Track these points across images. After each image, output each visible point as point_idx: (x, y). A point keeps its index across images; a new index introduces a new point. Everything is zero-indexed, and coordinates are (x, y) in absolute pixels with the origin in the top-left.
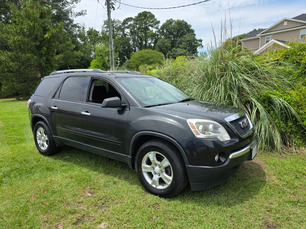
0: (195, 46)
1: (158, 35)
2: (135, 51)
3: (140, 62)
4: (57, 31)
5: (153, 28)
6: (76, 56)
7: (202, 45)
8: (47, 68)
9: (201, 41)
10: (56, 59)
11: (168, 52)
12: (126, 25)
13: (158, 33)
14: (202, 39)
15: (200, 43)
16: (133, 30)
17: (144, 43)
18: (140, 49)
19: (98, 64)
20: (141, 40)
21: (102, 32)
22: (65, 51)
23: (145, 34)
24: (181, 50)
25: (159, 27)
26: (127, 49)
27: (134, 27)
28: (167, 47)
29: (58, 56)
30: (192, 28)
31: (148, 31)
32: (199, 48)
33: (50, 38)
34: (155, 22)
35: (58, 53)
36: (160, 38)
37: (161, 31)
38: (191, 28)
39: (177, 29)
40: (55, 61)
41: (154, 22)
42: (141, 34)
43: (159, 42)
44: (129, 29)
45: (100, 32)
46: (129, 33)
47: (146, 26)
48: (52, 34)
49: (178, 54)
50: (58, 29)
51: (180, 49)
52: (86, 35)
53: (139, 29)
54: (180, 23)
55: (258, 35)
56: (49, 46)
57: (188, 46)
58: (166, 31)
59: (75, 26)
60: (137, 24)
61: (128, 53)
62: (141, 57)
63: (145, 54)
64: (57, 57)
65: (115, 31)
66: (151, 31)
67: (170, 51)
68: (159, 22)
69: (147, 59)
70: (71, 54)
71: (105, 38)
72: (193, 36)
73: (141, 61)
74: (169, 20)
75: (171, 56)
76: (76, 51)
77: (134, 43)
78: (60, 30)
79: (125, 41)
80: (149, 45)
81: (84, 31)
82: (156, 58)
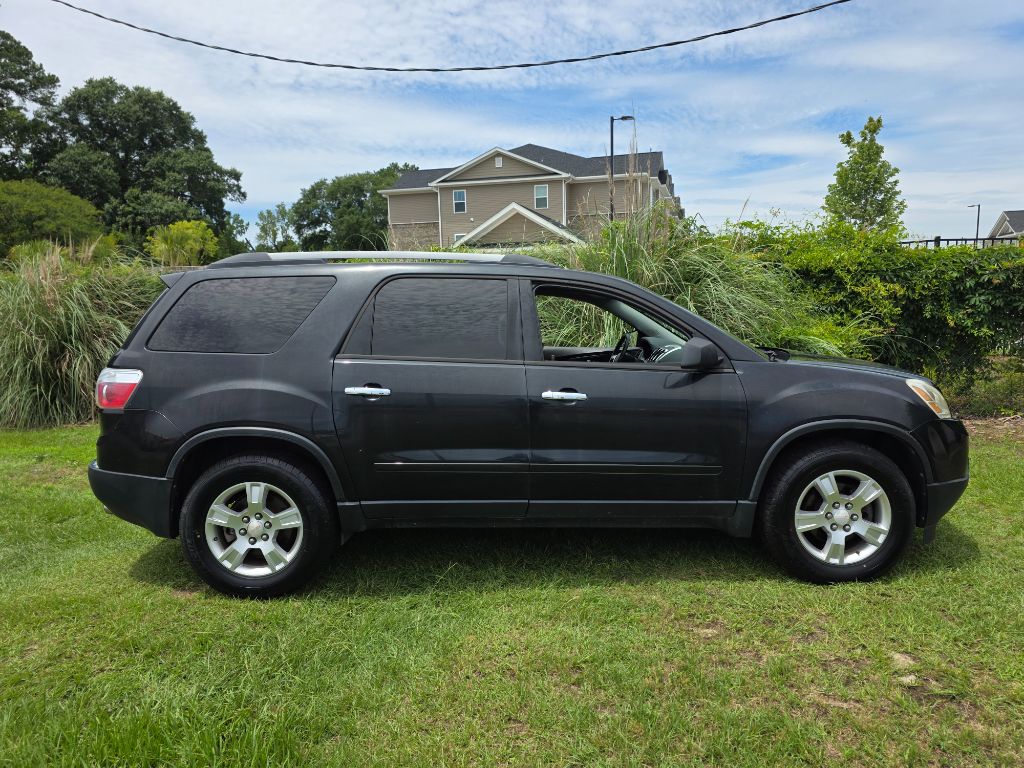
0: (217, 191)
1: (48, 130)
5: (27, 102)
7: (242, 190)
9: (235, 175)
11: (107, 201)
14: (239, 170)
15: (233, 181)
24: (166, 198)
25: (58, 102)
28: (100, 182)
30: (197, 126)
32: (231, 200)
34: (34, 77)
37: (65, 116)
38: (193, 127)
39: (138, 119)
41: (31, 77)
43: (62, 159)
51: (160, 196)
54: (149, 101)
55: (434, 184)
63: (11, 198)
66: (15, 109)
67: (115, 196)
68: (53, 81)
74: (102, 83)
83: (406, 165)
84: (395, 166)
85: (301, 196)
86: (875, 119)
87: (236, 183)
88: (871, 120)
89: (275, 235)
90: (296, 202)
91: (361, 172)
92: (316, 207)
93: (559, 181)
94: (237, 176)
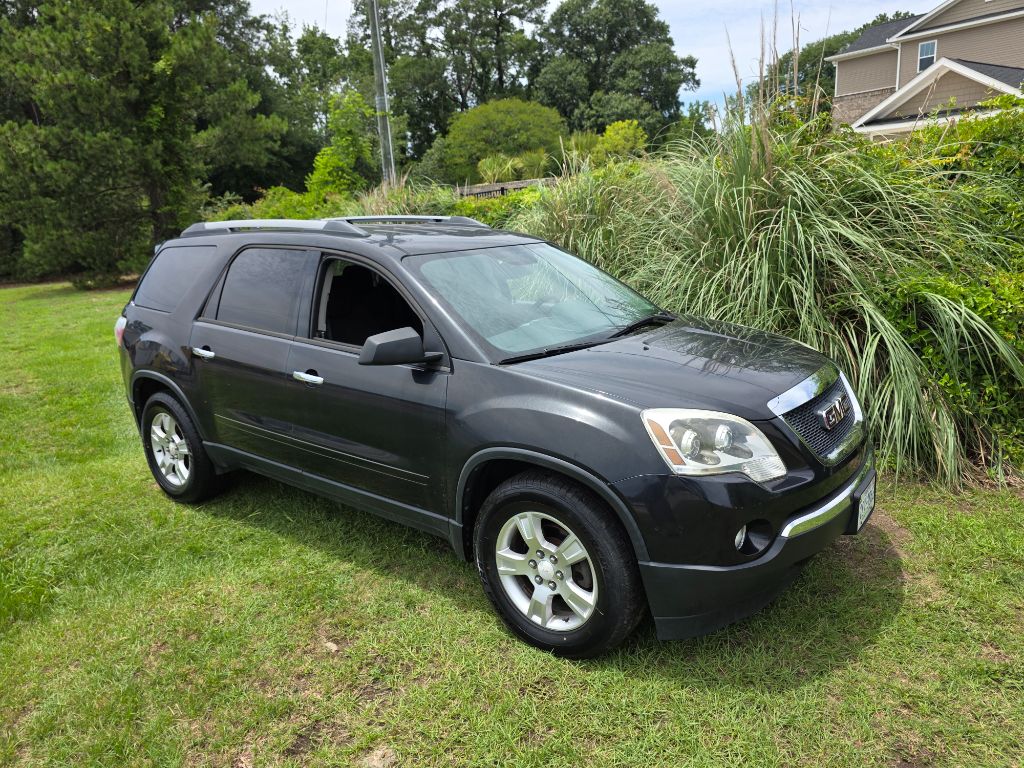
0: (673, 82)
1: (541, 47)
2: (464, 105)
3: (481, 145)
4: (195, 48)
5: (524, 22)
6: (266, 132)
7: (697, 78)
8: (170, 178)
9: (691, 63)
10: (198, 146)
11: (577, 106)
12: (431, 15)
13: (543, 40)
14: (695, 56)
15: (688, 70)
16: (454, 32)
17: (494, 76)
18: (482, 98)
19: (341, 164)
20: (483, 65)
21: (348, 42)
22: (225, 116)
23: (496, 44)
24: (624, 97)
25: (547, 18)
26: (436, 100)
27: (458, 21)
28: (573, 90)
29: (203, 134)
30: (659, 18)
31: (509, 31)
32: (686, 89)
33: (172, 74)
35: (202, 124)
36: (550, 57)
37: (553, 31)
38: (656, 19)
39: (607, 22)
40: (196, 152)
41: (528, 1)
42: (484, 43)
43: (546, 73)
44: (442, 28)
45: (342, 43)
46: (442, 42)
47: (499, 13)
48: (180, 58)
49: (613, 114)
50: (200, 39)
51: (617, 96)
52: (295, 54)
53: (475, 25)
54: (618, 1)
55: (894, 39)
56: (172, 102)
57: (648, 84)
58: (570, 30)
59: (256, 24)
60: (467, 10)
61: (442, 113)
62: (485, 128)
63: (500, 115)
64: (201, 139)
65: (392, 34)
66: (517, 33)
67: (583, 101)
69: (505, 136)
70: (246, 128)
71: (359, 63)
72: (665, 48)
73: (487, 141)
75: (589, 119)
76: (263, 117)
77: (459, 78)
78: (204, 42)
79: (430, 72)
80: (513, 83)
81: (287, 39)
82: (536, 131)
84: (883, 17)
87: (691, 70)
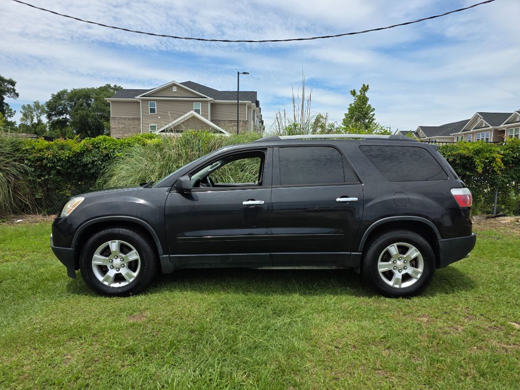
7: (16, 92)
14: (14, 80)
15: (10, 86)
32: (9, 97)
55: (138, 97)
83: (115, 86)
84: (109, 86)
85: (51, 98)
86: (366, 85)
87: (12, 87)
88: (364, 85)
89: (32, 119)
90: (48, 101)
91: (89, 87)
92: (61, 105)
93: (207, 102)
94: (13, 83)
